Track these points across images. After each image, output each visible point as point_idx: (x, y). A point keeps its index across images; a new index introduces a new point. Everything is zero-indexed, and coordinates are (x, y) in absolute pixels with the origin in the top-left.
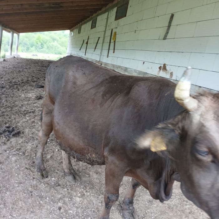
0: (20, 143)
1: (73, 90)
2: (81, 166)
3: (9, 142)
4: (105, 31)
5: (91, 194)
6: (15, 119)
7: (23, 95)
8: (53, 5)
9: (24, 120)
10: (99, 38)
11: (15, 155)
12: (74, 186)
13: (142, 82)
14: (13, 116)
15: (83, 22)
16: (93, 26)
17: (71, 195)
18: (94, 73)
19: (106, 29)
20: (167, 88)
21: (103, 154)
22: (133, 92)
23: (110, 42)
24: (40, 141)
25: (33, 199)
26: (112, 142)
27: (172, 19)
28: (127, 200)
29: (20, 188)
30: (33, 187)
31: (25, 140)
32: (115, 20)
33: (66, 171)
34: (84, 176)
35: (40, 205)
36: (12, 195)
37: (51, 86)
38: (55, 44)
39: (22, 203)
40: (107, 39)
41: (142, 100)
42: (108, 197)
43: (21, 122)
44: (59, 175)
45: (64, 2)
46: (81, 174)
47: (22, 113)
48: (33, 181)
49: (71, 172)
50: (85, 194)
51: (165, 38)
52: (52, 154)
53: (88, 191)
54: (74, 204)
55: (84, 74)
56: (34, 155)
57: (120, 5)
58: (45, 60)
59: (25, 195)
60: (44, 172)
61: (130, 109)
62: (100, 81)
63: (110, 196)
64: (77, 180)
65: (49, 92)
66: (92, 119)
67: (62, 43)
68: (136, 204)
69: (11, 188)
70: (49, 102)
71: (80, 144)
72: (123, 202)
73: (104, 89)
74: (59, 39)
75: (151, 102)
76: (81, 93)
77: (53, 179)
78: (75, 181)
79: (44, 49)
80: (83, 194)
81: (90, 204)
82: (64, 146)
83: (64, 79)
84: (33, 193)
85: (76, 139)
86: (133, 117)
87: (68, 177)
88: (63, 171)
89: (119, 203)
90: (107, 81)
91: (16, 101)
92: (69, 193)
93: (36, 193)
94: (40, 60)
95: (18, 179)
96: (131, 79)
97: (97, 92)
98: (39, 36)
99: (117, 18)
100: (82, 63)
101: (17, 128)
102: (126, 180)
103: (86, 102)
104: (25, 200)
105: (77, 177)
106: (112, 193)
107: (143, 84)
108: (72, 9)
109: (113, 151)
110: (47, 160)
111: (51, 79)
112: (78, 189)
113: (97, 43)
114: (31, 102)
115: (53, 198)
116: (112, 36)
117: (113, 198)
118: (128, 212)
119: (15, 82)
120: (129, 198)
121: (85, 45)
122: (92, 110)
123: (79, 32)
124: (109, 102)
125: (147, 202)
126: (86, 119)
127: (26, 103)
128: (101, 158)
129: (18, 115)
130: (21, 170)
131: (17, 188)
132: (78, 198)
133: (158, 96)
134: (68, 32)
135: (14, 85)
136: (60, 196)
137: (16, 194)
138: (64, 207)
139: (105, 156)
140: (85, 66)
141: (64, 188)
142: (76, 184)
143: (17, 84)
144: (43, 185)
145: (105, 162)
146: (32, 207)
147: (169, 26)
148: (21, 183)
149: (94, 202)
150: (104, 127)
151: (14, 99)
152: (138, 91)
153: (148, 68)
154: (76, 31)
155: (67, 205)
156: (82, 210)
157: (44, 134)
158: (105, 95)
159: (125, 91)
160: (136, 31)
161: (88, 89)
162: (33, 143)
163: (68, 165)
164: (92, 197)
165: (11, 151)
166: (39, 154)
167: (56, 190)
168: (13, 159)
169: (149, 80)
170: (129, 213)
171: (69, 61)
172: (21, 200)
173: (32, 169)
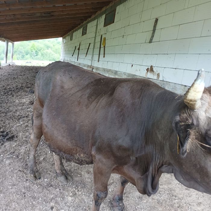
0: (13, 147)
1: (61, 94)
2: (73, 166)
3: (3, 146)
4: (95, 37)
5: (82, 193)
6: (9, 124)
7: (17, 101)
8: (45, 14)
9: (18, 124)
10: (90, 44)
11: (9, 158)
12: (66, 186)
13: (124, 83)
14: (7, 121)
15: (74, 29)
16: (84, 33)
17: (63, 195)
18: (80, 77)
19: (96, 35)
20: (148, 88)
21: (91, 153)
22: (117, 93)
23: (100, 48)
24: (32, 143)
25: (26, 200)
26: (99, 141)
27: (157, 23)
28: (117, 197)
29: (13, 190)
30: (26, 188)
31: (18, 144)
32: (104, 26)
33: (58, 171)
34: (76, 176)
35: (33, 206)
36: (6, 196)
37: (40, 90)
38: (49, 51)
39: (15, 205)
40: (98, 45)
41: (125, 100)
42: (97, 195)
43: (15, 127)
44: (52, 176)
45: (55, 11)
46: (72, 174)
47: (16, 118)
48: (26, 182)
49: (63, 172)
50: (77, 193)
51: (151, 42)
52: (45, 156)
53: (80, 190)
54: (65, 203)
55: (71, 77)
56: (28, 158)
57: (108, 13)
58: (39, 67)
59: (18, 196)
60: (36, 174)
61: (114, 109)
62: (86, 84)
63: (99, 193)
64: (69, 180)
65: (38, 96)
66: (79, 121)
67: (56, 50)
68: (126, 201)
69: (4, 190)
70: (39, 106)
71: (69, 145)
72: (113, 199)
73: (90, 92)
74: (53, 46)
75: (134, 101)
76: (68, 97)
77: (46, 180)
78: (68, 182)
79: (39, 56)
80: (75, 193)
81: (82, 202)
82: (53, 147)
83: (52, 84)
84: (26, 195)
85: (64, 140)
86: (118, 117)
87: (60, 177)
88: (55, 173)
89: (109, 201)
90: (92, 84)
91: (10, 107)
92: (61, 193)
93: (29, 194)
94: (35, 67)
95: (11, 181)
96: (115, 80)
97: (83, 95)
98: (34, 44)
99: (106, 25)
100: (69, 68)
101: (11, 133)
102: (117, 178)
103: (73, 104)
104: (19, 201)
105: (69, 178)
106: (100, 191)
107: (126, 85)
108: (63, 17)
109: (99, 150)
110: (40, 162)
111: (40, 84)
112: (70, 189)
113: (88, 49)
114: (25, 107)
115: (45, 198)
116: (102, 42)
117: (102, 195)
118: (118, 209)
119: (10, 88)
120: (118, 195)
121: (77, 51)
122: (78, 111)
123: (71, 39)
124: (94, 104)
125: (136, 199)
126: (73, 120)
127: (20, 108)
128: (89, 157)
129: (13, 120)
130: (14, 172)
131: (11, 190)
132: (70, 198)
133: (141, 96)
134: (60, 39)
135: (9, 92)
136: (52, 196)
137: (10, 196)
138: (56, 207)
139: (93, 155)
140: (72, 71)
141: (56, 188)
142: (68, 184)
143: (11, 91)
144: (36, 186)
145: (93, 160)
146: (24, 208)
147: (154, 30)
148: (15, 185)
149: (85, 200)
150: (91, 127)
151: (8, 105)
152: (121, 91)
153: (137, 70)
154: (68, 38)
155: (59, 205)
156: (74, 209)
157: (35, 136)
158: (91, 97)
159: (109, 93)
160: (123, 36)
161: (75, 92)
162: (26, 146)
163: (60, 166)
164: (83, 196)
165: (4, 155)
166: (31, 157)
167: (49, 191)
168: (7, 162)
169: (131, 81)
170: (120, 210)
171: (57, 66)
172: (14, 201)
173: (25, 171)
